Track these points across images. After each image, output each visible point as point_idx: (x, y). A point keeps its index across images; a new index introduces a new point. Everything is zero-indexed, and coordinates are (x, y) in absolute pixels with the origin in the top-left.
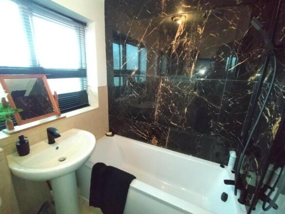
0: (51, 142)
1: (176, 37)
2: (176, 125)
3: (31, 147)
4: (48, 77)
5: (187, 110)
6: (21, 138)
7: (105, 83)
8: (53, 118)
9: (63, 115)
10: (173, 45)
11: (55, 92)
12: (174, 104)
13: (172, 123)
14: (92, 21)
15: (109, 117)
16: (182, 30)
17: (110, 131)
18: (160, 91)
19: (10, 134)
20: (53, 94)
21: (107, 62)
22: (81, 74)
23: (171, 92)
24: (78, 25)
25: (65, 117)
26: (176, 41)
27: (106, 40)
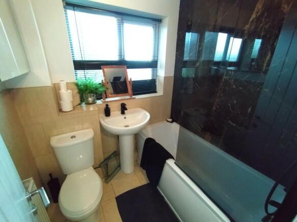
0: (123, 113)
1: (251, 19)
2: (234, 125)
3: (111, 113)
4: (128, 68)
5: (251, 111)
6: (107, 105)
7: (172, 74)
8: (128, 97)
9: (134, 97)
10: (245, 30)
11: (131, 79)
12: (235, 101)
13: (230, 122)
14: (166, 17)
15: (172, 105)
16: (260, 11)
17: (171, 118)
18: (221, 84)
19: (103, 102)
20: (129, 80)
21: (176, 54)
22: (153, 65)
23: (234, 87)
24: (154, 22)
25: (134, 98)
26: (251, 26)
27: (178, 32)
